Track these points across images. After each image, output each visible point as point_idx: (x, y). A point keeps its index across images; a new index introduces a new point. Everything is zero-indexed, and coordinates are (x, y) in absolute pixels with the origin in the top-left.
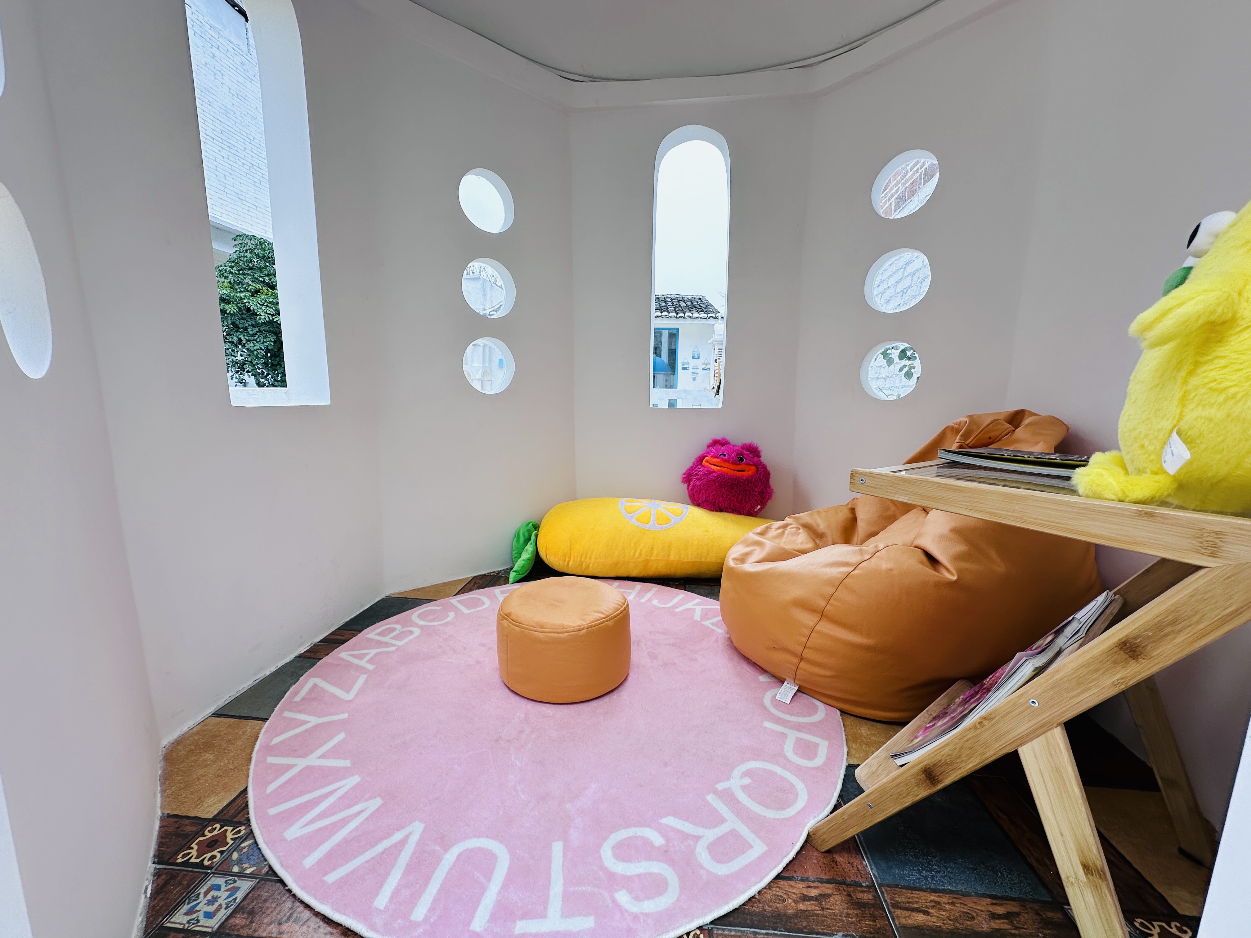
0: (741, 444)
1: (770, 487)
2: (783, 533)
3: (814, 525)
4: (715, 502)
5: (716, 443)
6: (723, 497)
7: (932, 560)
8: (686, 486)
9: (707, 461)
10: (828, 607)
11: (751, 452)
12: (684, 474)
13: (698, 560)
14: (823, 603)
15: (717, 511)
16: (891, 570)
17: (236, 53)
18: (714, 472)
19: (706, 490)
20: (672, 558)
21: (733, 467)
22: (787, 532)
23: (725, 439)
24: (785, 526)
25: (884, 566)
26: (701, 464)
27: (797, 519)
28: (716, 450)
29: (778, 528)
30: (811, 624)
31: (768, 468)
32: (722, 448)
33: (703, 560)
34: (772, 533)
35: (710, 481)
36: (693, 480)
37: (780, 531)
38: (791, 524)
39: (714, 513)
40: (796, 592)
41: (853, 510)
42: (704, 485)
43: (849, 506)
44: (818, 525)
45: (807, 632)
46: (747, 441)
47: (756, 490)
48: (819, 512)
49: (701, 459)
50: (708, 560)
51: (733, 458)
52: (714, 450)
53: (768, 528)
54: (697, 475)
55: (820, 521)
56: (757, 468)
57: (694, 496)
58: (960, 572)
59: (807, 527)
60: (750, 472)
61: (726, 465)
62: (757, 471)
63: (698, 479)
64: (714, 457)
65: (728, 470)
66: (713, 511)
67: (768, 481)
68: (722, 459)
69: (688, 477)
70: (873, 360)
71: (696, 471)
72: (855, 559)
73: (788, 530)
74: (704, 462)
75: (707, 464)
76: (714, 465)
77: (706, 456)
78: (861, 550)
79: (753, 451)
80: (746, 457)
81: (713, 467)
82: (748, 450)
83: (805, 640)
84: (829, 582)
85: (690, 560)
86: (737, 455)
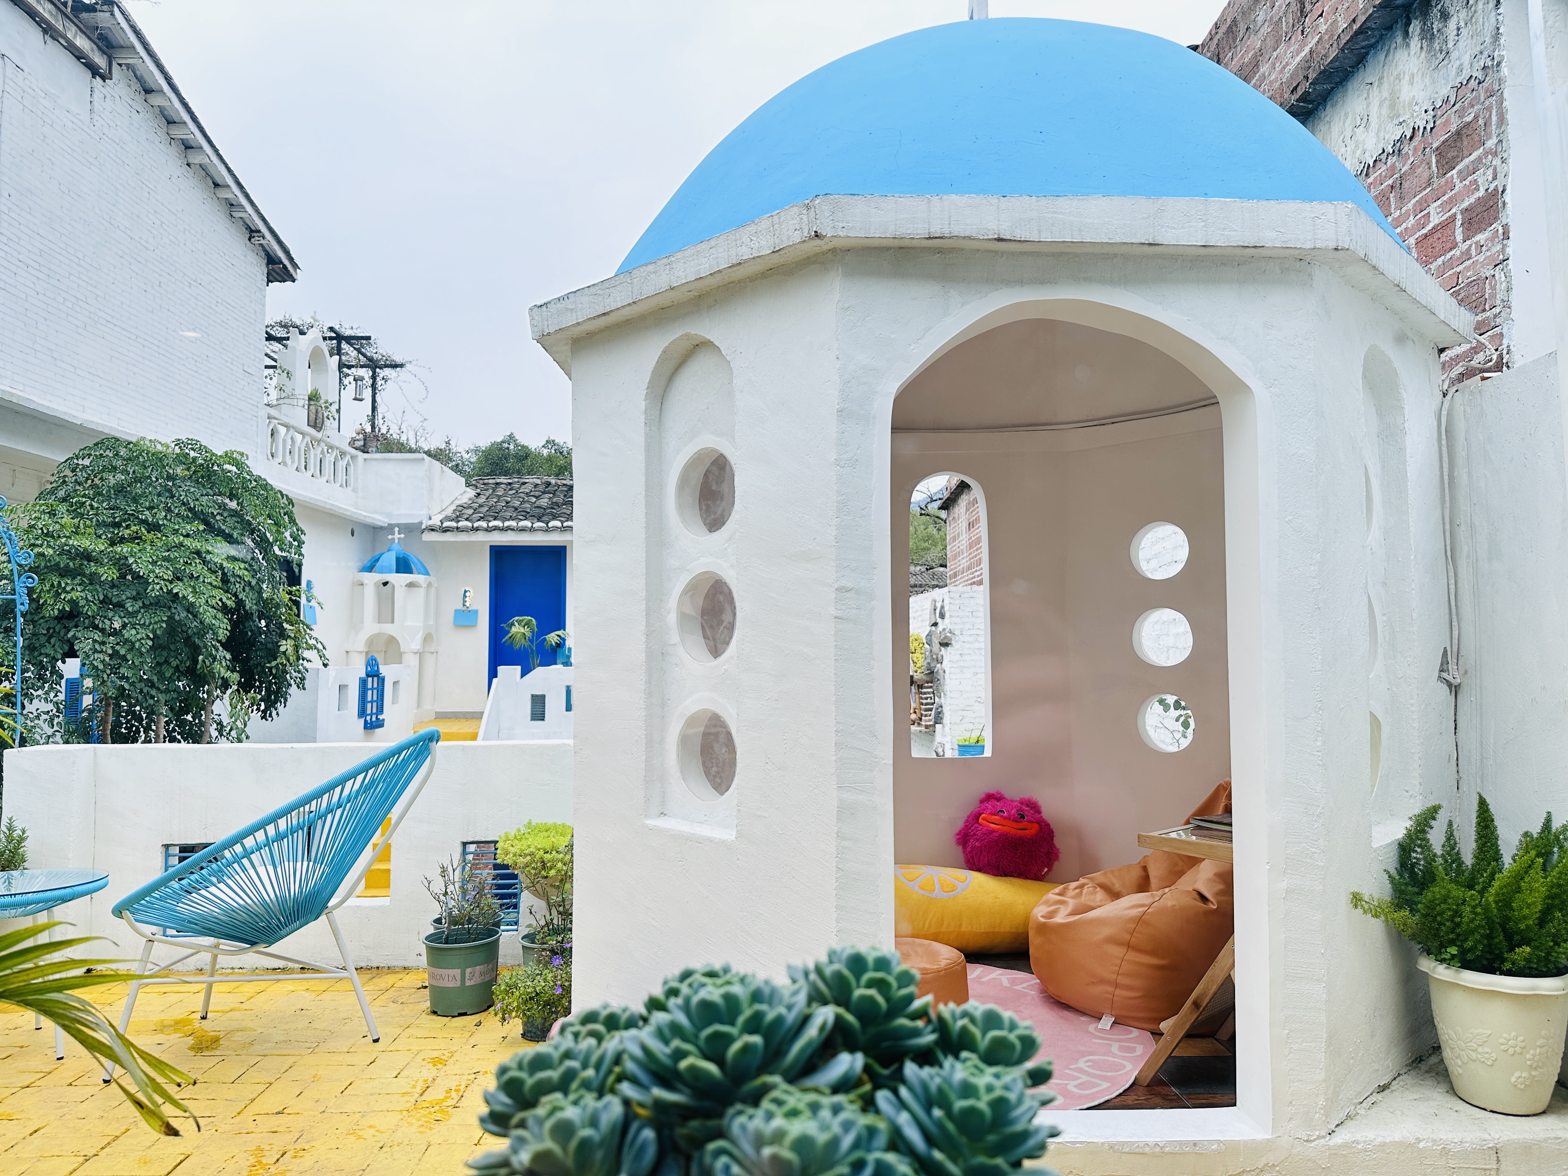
0: (1018, 799)
1: (1055, 847)
2: (1081, 893)
3: (1109, 884)
4: (999, 865)
5: (989, 797)
6: (1007, 859)
7: (1203, 898)
8: (960, 848)
9: (984, 819)
10: (1133, 939)
11: (1032, 808)
12: (958, 834)
13: (991, 930)
14: (1128, 937)
15: (1001, 876)
16: (1174, 906)
17: (75, 127)
18: (994, 831)
19: (988, 852)
20: (963, 929)
21: (1015, 825)
22: (1084, 892)
23: (1000, 793)
24: (1082, 886)
25: (1170, 904)
26: (977, 822)
27: (1092, 879)
28: (993, 807)
29: (1075, 888)
30: (1121, 955)
31: (1052, 827)
32: (999, 804)
33: (996, 930)
34: (1071, 893)
35: (991, 842)
36: (972, 840)
37: (1077, 891)
38: (1088, 884)
39: (999, 878)
40: (1106, 932)
41: (1145, 869)
42: (985, 846)
43: (1142, 864)
44: (1113, 885)
45: (1118, 962)
46: (1025, 795)
47: (1042, 850)
48: (1112, 872)
49: (974, 818)
50: (1002, 930)
51: (1014, 815)
52: (990, 807)
53: (1065, 888)
54: (975, 834)
55: (1114, 881)
56: (1040, 826)
57: (973, 858)
58: (1219, 903)
59: (1104, 887)
60: (1033, 830)
61: (1006, 822)
62: (1041, 829)
63: (977, 840)
64: (992, 814)
65: (1011, 829)
66: (998, 876)
67: (1052, 840)
68: (1002, 816)
69: (964, 838)
70: (1149, 708)
71: (973, 831)
72: (1148, 901)
73: (1085, 890)
74: (980, 820)
75: (984, 822)
76: (993, 824)
77: (983, 813)
78: (1152, 894)
79: (1033, 806)
80: (1026, 813)
81: (993, 826)
82: (1027, 806)
83: (1117, 968)
84: (1131, 920)
85: (983, 930)
86: (1017, 811)
